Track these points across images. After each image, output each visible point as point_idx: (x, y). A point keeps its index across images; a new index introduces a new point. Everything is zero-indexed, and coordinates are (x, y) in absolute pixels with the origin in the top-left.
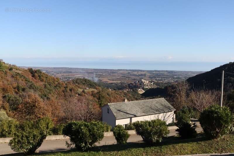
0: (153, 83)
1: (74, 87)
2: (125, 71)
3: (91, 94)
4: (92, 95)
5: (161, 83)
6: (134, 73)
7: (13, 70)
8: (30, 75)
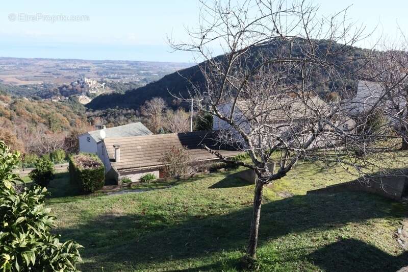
0: (104, 84)
2: (50, 61)
5: (119, 83)
6: (67, 65)
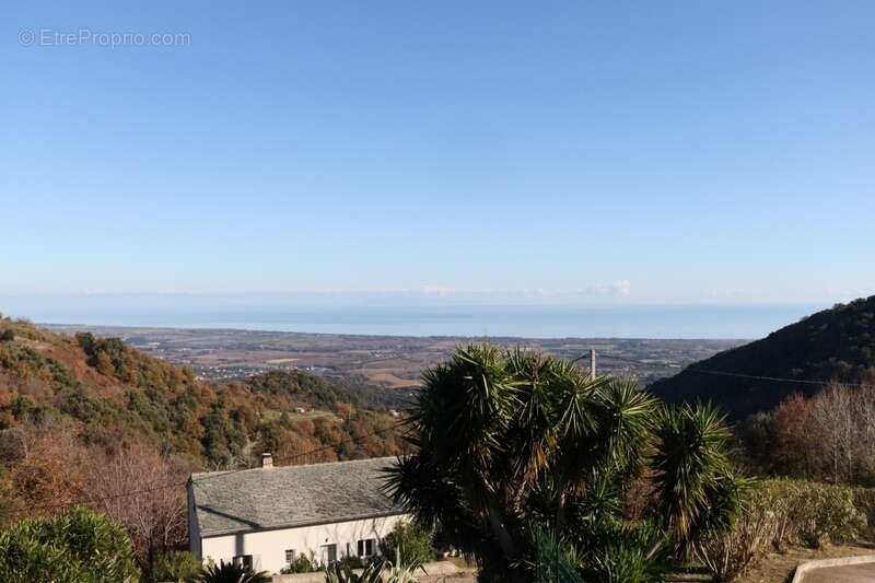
1: (247, 405)
3: (312, 431)
4: (316, 435)
7: (16, 338)
8: (81, 358)
